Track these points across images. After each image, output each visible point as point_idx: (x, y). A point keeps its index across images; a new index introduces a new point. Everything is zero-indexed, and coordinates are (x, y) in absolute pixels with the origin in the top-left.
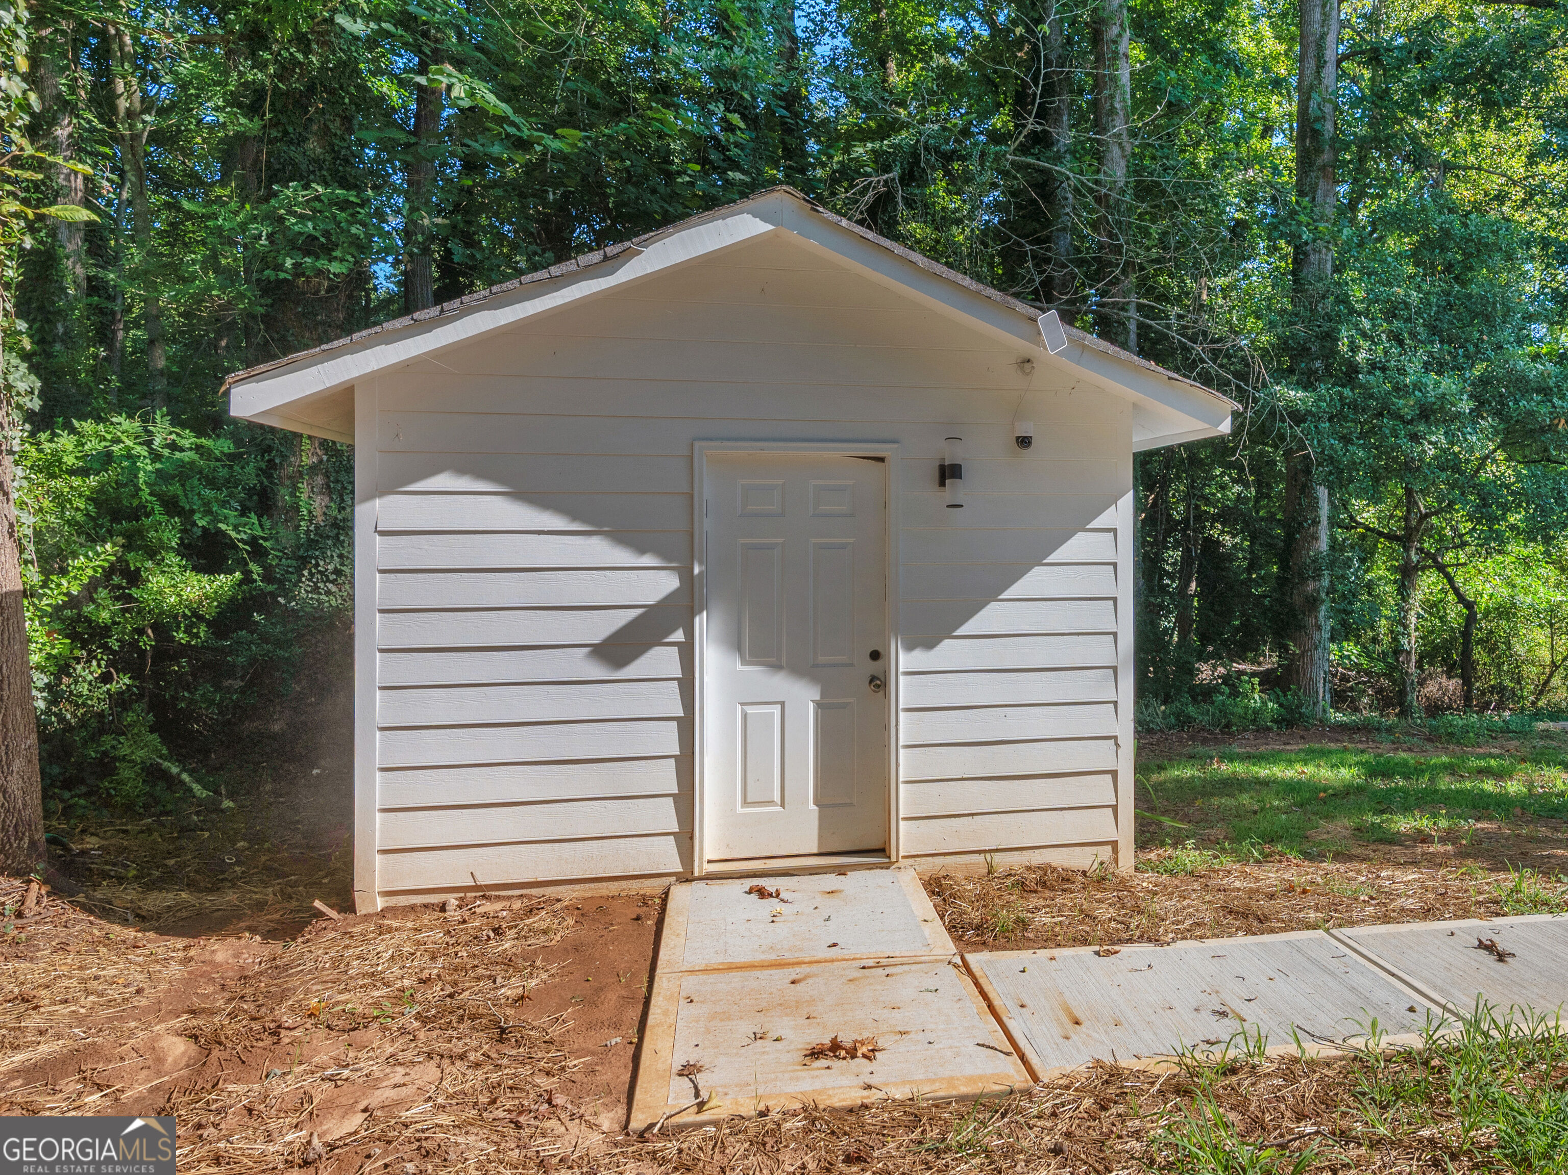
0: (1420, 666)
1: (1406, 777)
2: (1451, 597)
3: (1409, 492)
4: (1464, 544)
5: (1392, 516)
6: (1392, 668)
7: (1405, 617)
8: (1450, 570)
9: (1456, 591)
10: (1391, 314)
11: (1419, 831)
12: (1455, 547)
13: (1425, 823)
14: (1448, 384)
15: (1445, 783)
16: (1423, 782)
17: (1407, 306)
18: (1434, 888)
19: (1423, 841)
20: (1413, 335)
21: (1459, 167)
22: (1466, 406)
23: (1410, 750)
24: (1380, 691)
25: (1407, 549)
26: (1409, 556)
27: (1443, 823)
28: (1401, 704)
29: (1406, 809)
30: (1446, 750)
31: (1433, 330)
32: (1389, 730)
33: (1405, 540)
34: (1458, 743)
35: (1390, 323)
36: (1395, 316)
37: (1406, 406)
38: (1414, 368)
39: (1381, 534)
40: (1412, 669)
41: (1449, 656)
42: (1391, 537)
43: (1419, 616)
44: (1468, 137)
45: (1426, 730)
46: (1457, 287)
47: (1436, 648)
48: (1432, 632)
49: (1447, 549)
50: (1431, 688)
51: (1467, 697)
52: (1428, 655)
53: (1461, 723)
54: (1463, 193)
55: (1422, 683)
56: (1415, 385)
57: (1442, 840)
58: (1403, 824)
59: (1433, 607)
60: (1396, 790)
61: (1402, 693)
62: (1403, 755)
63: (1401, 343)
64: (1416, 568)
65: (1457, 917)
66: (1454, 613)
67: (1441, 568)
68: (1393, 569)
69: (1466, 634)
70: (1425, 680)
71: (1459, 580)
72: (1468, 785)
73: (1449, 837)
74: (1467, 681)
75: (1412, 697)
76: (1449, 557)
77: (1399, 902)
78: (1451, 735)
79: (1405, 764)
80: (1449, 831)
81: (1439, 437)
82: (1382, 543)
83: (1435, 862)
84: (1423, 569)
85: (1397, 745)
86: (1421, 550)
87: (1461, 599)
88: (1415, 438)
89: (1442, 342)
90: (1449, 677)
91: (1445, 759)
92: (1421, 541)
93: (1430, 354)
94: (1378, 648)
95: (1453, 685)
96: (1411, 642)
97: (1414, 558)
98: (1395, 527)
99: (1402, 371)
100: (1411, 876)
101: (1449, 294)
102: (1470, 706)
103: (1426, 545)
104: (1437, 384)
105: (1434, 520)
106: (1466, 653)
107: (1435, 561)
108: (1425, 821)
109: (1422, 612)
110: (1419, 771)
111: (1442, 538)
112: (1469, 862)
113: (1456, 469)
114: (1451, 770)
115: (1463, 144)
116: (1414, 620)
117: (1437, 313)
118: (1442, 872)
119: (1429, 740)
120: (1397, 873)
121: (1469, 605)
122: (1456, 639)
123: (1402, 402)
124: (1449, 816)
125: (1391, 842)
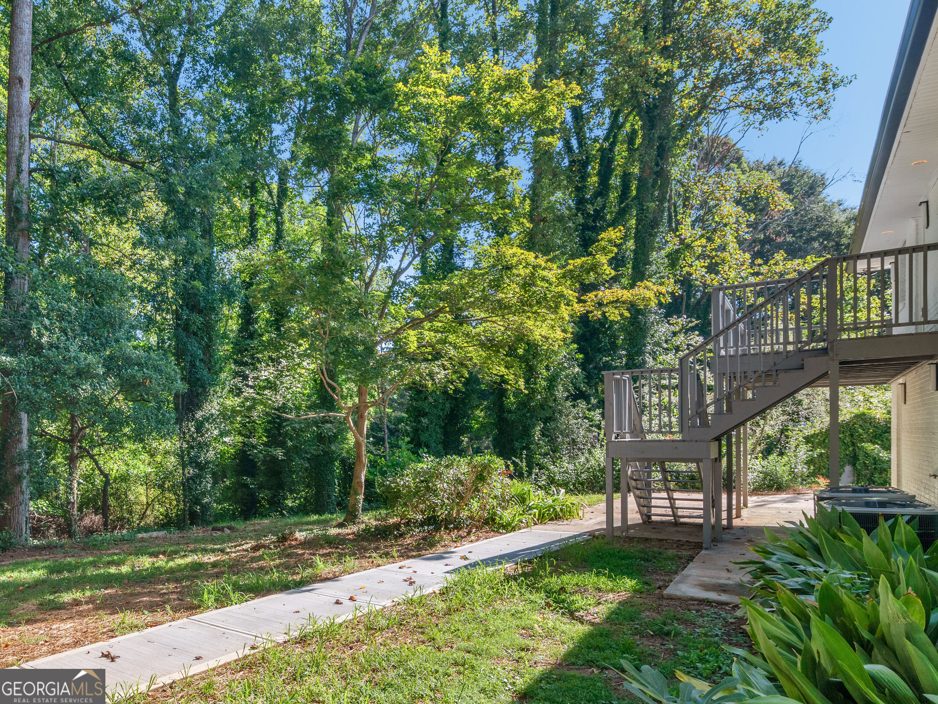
0: (80, 509)
1: (69, 571)
2: (97, 472)
3: (73, 417)
4: (103, 444)
5: (65, 429)
6: (66, 512)
7: (71, 484)
8: (96, 457)
9: (99, 469)
10: (61, 317)
11: (75, 600)
12: (99, 445)
13: (78, 595)
14: (91, 358)
15: (91, 572)
16: (79, 572)
17: (70, 314)
18: (81, 629)
19: (77, 605)
20: (73, 331)
21: (98, 244)
22: (101, 371)
23: (73, 556)
24: (59, 526)
25: (72, 447)
26: (73, 451)
27: (88, 593)
28: (69, 532)
29: (68, 589)
30: (92, 554)
31: (84, 329)
32: (62, 547)
33: (71, 441)
34: (99, 550)
35: (60, 322)
36: (63, 319)
37: (69, 369)
38: (74, 348)
39: (59, 439)
40: (75, 512)
41: (97, 503)
42: (64, 440)
43: (79, 484)
44: (103, 228)
45: (82, 545)
46: (97, 307)
47: (89, 499)
48: (87, 491)
49: (95, 446)
50: (87, 521)
51: (105, 524)
52: (85, 503)
53: (100, 538)
54: (101, 258)
55: (81, 519)
56: (74, 358)
57: (87, 603)
58: (67, 597)
59: (87, 478)
60: (63, 579)
61: (70, 525)
62: (69, 559)
63: (66, 334)
64: (77, 457)
65: (91, 643)
66: (99, 481)
67: (92, 457)
68: (66, 458)
69: (105, 491)
70: (83, 517)
71: (101, 463)
72: (102, 571)
73: (91, 600)
74: (105, 516)
75: (75, 527)
76: (96, 451)
77: (62, 641)
78: (95, 545)
79: (70, 563)
80: (91, 597)
81: (87, 386)
82: (60, 444)
83: (81, 615)
84: (82, 457)
85: (66, 554)
86: (80, 447)
87: (102, 473)
88: (75, 387)
89: (88, 335)
90: (96, 515)
91: (91, 559)
92: (80, 442)
93: (83, 342)
94: (59, 502)
95: (97, 518)
96: (75, 497)
97: (76, 452)
98: (67, 434)
99: (67, 350)
100: (69, 625)
101: (92, 310)
102: (107, 529)
103: (84, 445)
104: (86, 359)
105: (87, 431)
106: (105, 501)
107: (88, 452)
108: (78, 594)
109: (81, 481)
110: (77, 567)
111: (92, 440)
112: (100, 612)
113: (97, 404)
114: (94, 564)
115: (100, 232)
116: (76, 485)
117: (86, 320)
118: (86, 620)
119: (83, 549)
120: (62, 625)
121: (106, 476)
122: (99, 494)
123: (67, 366)
124: (91, 589)
125: (59, 609)
